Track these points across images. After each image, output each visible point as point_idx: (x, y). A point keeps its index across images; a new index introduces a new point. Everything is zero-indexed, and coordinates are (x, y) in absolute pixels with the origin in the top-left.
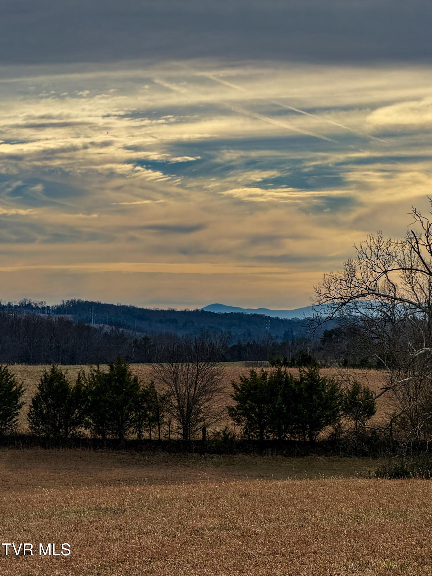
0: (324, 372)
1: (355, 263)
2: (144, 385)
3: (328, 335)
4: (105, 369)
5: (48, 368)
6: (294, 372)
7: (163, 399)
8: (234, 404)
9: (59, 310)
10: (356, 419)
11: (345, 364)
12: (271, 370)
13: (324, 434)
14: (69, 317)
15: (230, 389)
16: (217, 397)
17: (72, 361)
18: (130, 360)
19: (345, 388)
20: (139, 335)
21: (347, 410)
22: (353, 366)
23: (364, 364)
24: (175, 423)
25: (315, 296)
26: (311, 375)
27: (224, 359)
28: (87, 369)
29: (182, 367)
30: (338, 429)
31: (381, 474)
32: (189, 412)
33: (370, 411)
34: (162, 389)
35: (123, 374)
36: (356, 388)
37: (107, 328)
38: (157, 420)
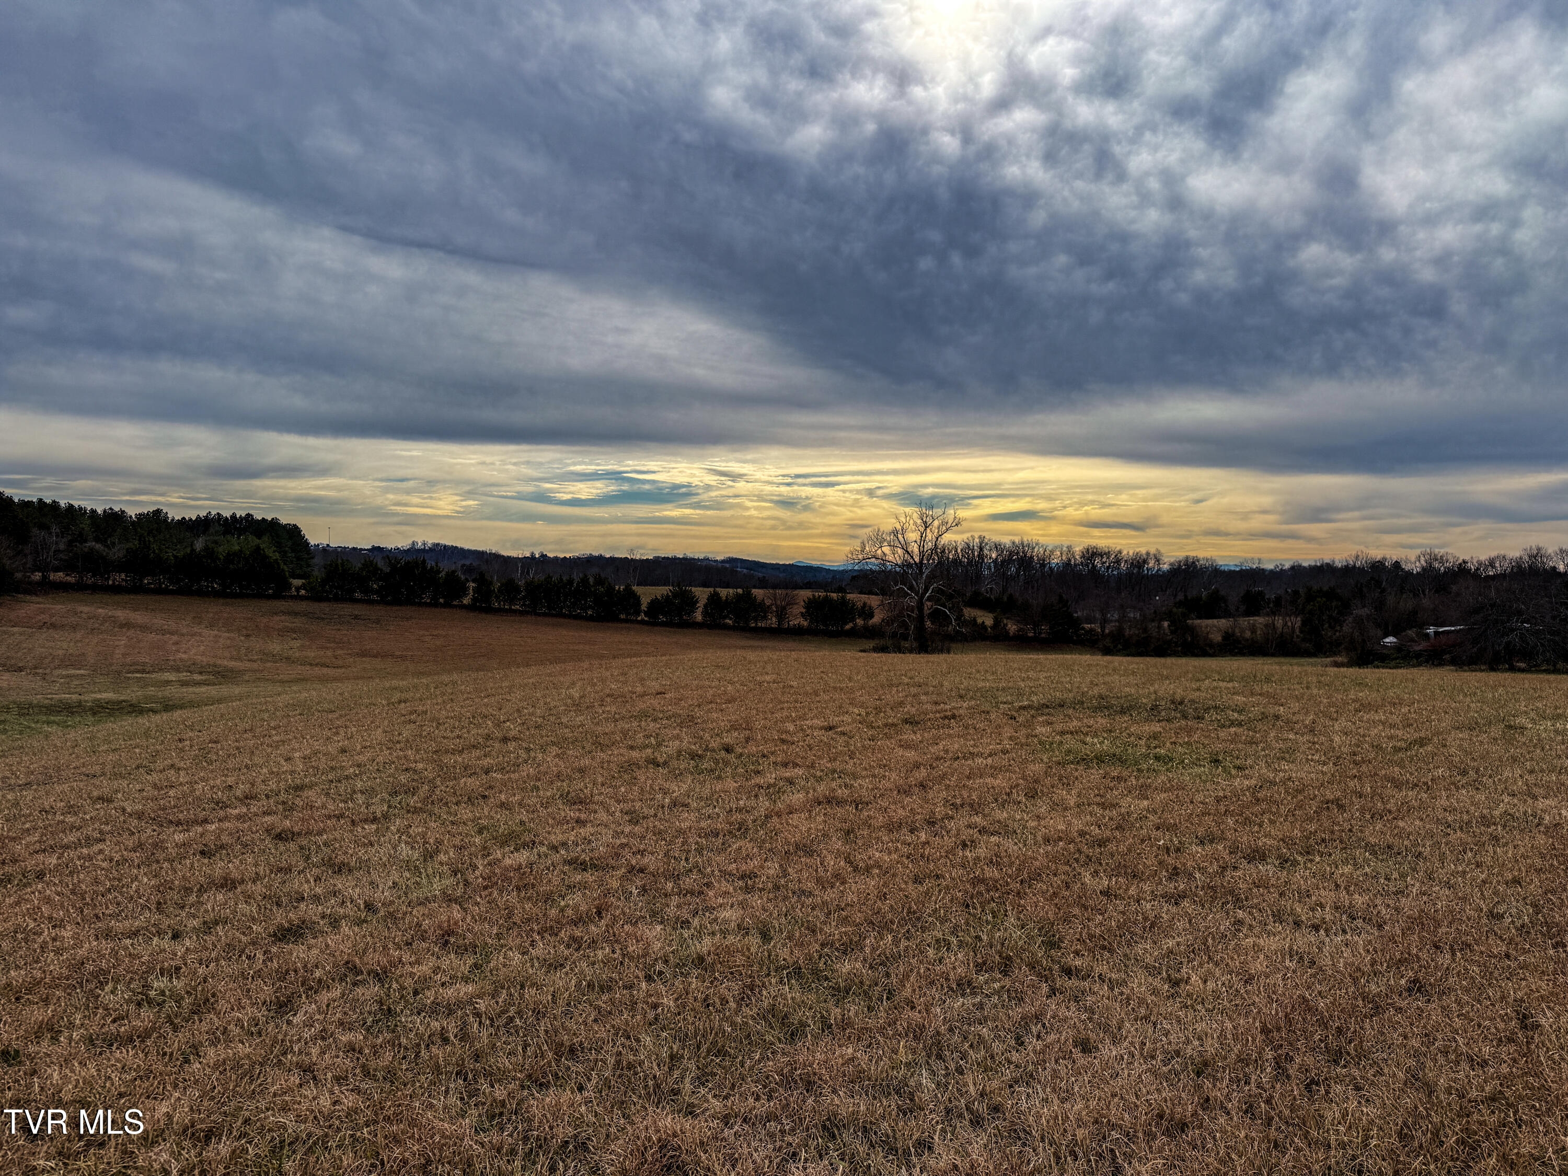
0: (849, 596)
1: (866, 542)
2: (759, 598)
3: (854, 578)
4: (740, 591)
5: (712, 590)
6: (834, 595)
7: (768, 607)
8: (804, 611)
9: (723, 561)
10: (864, 620)
11: (861, 593)
12: (822, 594)
13: (848, 627)
14: (727, 565)
15: (802, 603)
16: (795, 607)
17: (727, 587)
18: (755, 587)
19: (859, 605)
20: (760, 575)
21: (860, 616)
22: (865, 593)
23: (870, 593)
24: (774, 619)
25: (845, 558)
26: (843, 598)
27: (801, 588)
28: (731, 591)
29: (779, 592)
30: (855, 625)
31: (876, 650)
32: (782, 612)
33: (871, 615)
34: (768, 602)
35: (749, 593)
36: (865, 604)
37: (745, 571)
38: (765, 618)
